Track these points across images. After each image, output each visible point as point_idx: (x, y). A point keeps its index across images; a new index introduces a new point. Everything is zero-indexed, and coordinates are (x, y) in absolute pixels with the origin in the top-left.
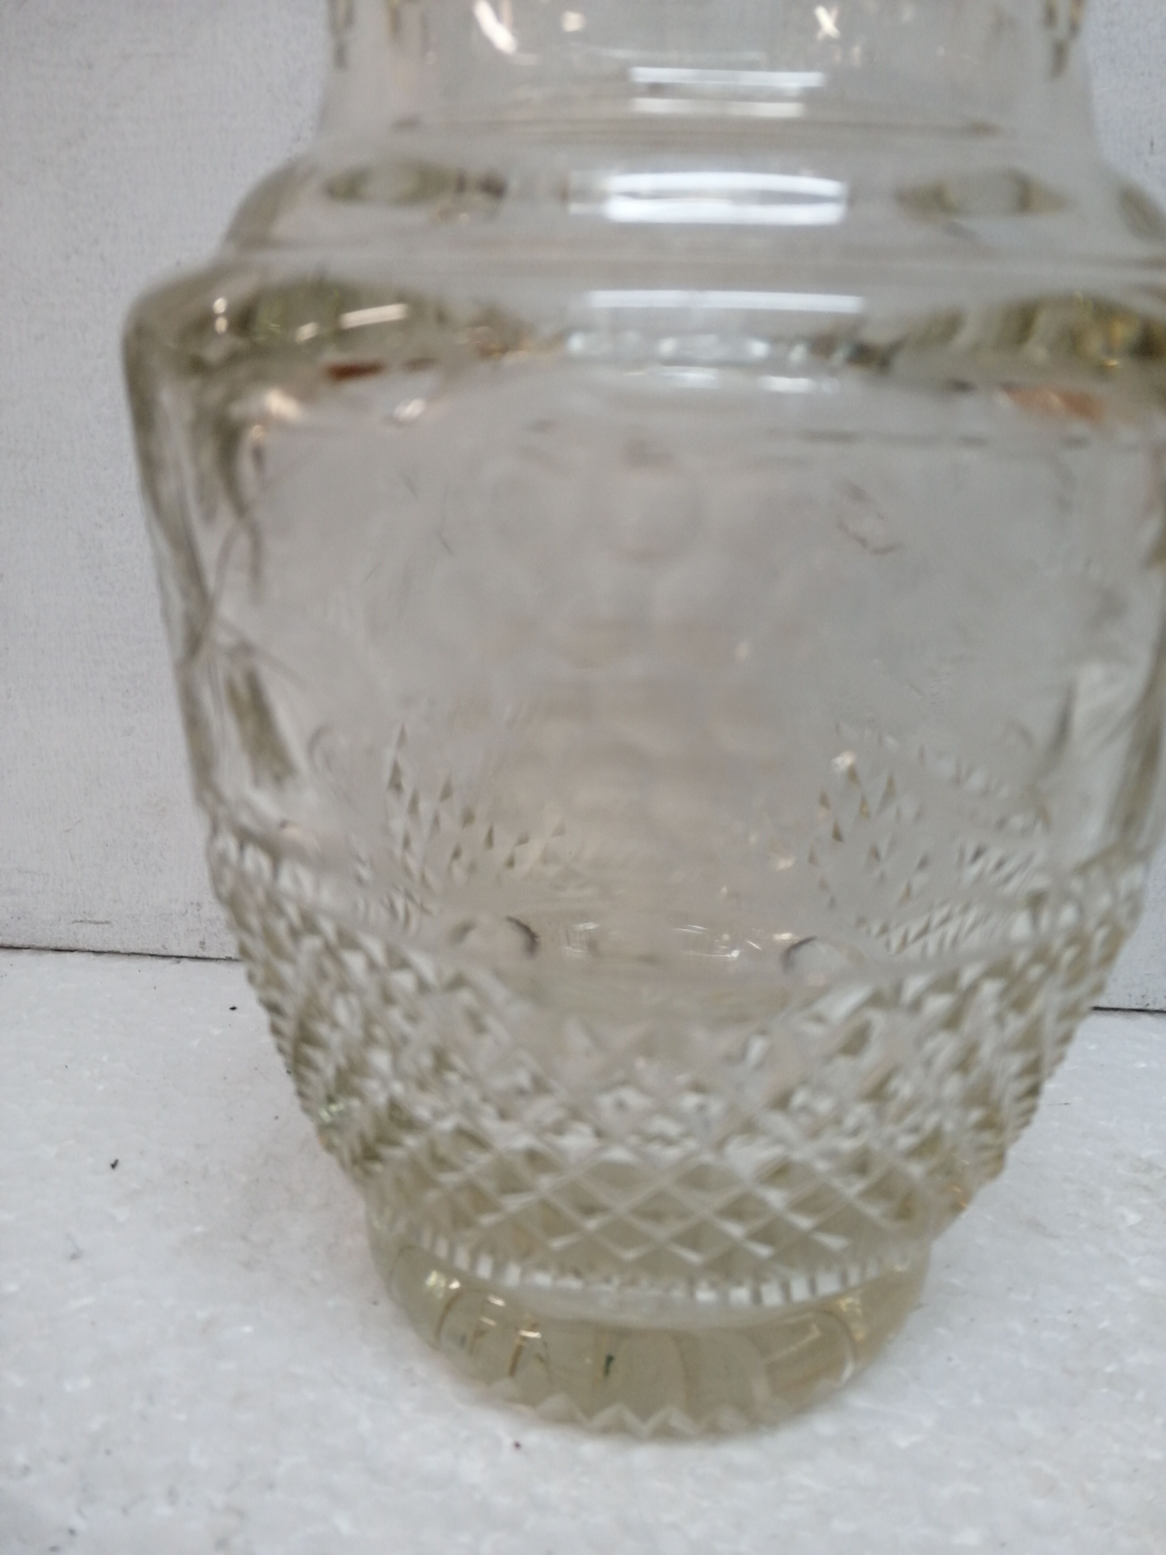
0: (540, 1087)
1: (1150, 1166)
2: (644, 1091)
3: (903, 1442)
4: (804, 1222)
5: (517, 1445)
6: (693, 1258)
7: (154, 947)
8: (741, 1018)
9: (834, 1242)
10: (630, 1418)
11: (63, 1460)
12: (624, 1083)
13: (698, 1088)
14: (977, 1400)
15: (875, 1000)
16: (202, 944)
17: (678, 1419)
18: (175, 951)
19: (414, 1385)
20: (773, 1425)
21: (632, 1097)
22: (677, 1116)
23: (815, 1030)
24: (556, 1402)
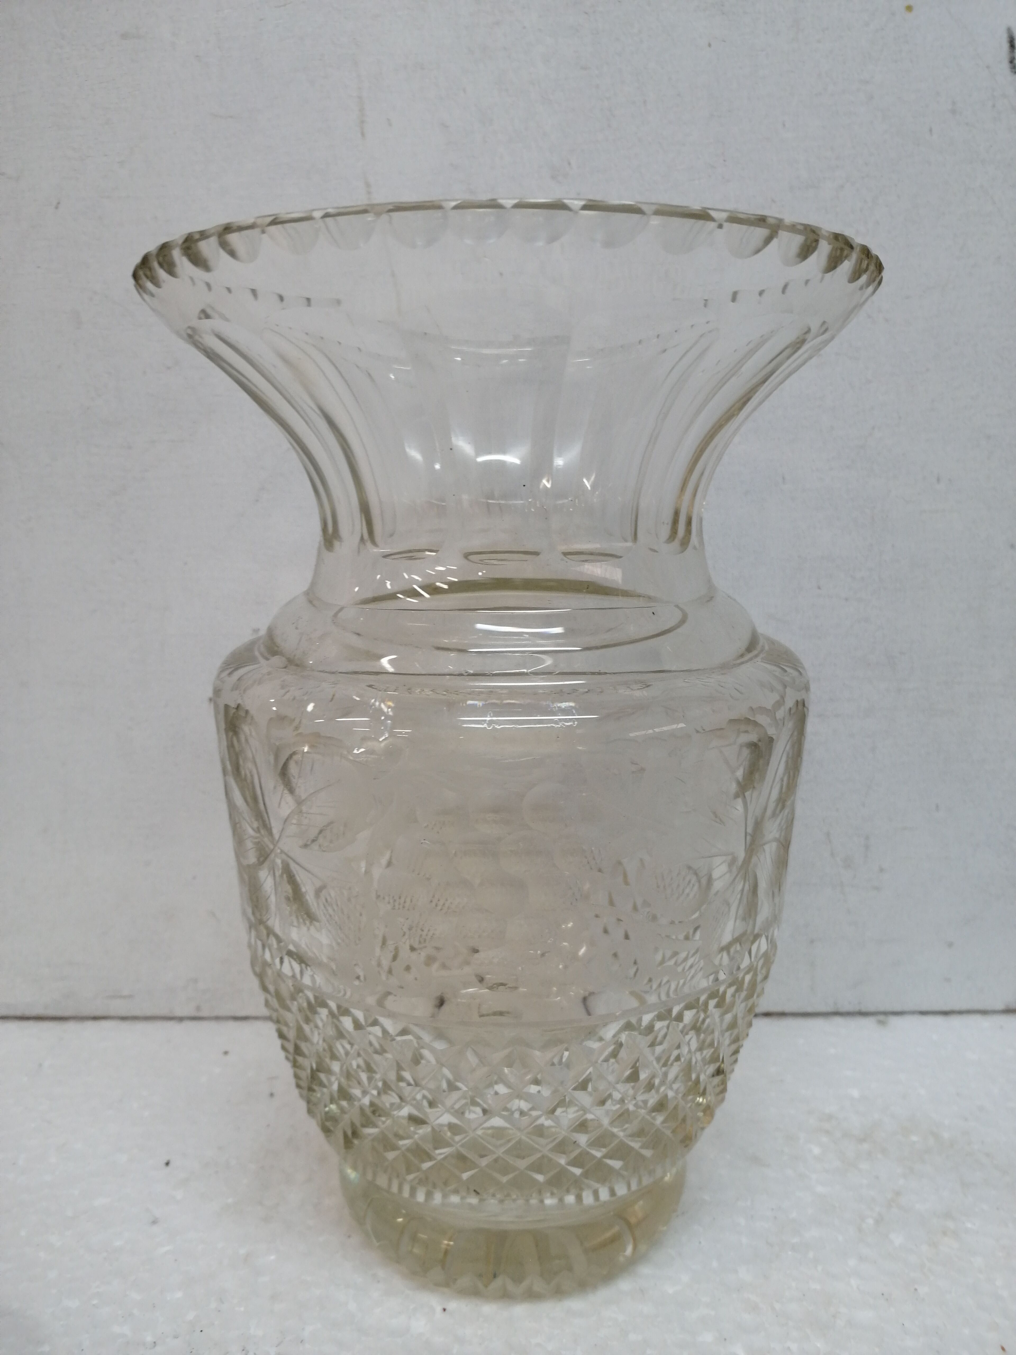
0: (452, 1087)
1: (830, 1117)
2: (508, 1085)
3: (671, 1291)
4: (598, 1154)
5: (444, 1310)
6: (540, 1178)
7: (164, 1012)
8: (559, 1042)
9: (616, 1164)
10: (510, 1286)
11: (176, 1337)
12: (496, 1083)
13: (537, 1082)
14: (715, 1264)
15: (628, 1026)
16: (198, 1008)
17: (538, 1285)
18: (178, 1013)
19: (379, 1282)
20: (595, 1287)
21: (501, 1089)
22: (527, 1097)
23: (595, 1045)
24: (465, 1281)
